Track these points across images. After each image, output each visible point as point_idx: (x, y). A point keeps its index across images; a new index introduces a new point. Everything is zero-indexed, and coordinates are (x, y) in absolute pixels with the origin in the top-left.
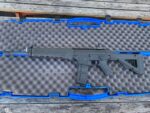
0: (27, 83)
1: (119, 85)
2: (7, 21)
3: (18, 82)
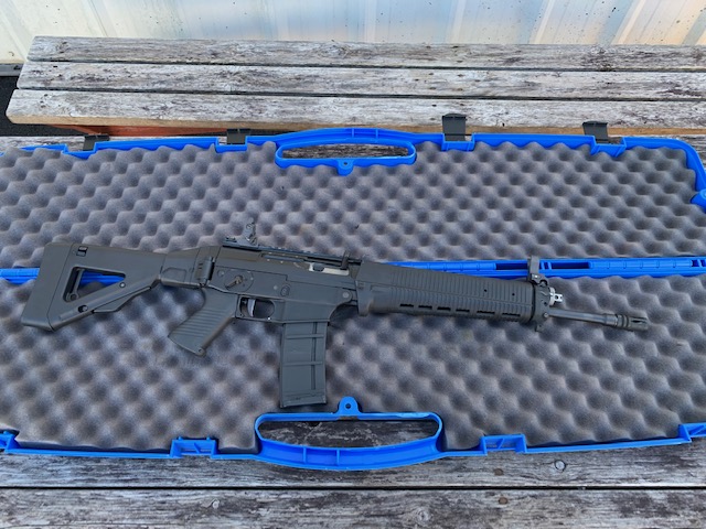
0: (81, 392)
1: (491, 403)
2: (29, 151)
3: (46, 391)
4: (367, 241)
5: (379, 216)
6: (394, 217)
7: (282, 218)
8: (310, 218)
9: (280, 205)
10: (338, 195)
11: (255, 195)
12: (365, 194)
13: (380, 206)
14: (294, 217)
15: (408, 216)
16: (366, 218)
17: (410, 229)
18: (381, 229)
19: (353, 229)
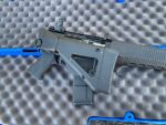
4: (134, 34)
5: (139, 22)
6: (146, 22)
7: (94, 24)
8: (106, 23)
9: (93, 18)
10: (119, 12)
11: (82, 13)
12: (132, 11)
13: (139, 17)
14: (99, 23)
15: (153, 21)
16: (133, 23)
17: (154, 28)
18: (140, 28)
19: (127, 28)
